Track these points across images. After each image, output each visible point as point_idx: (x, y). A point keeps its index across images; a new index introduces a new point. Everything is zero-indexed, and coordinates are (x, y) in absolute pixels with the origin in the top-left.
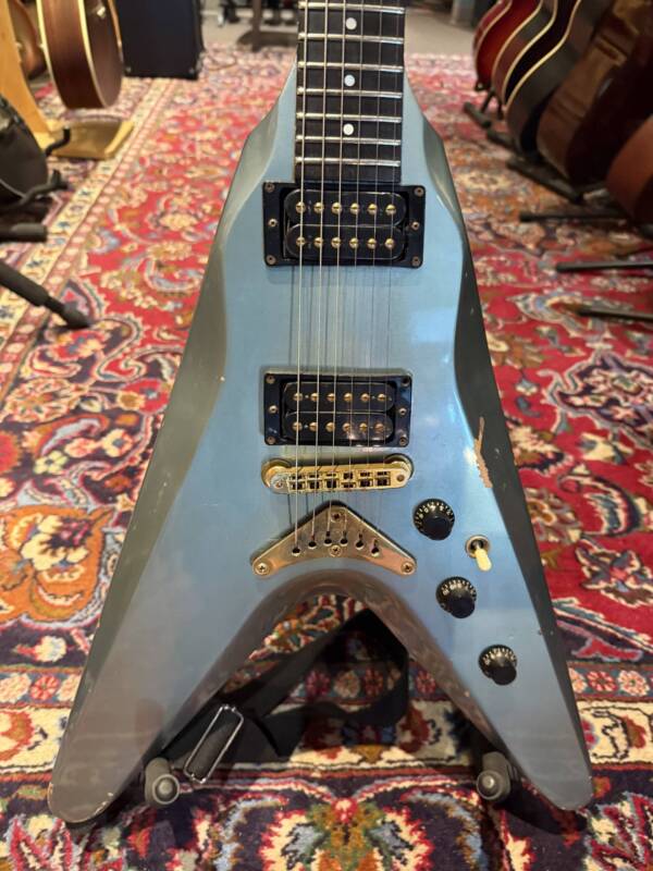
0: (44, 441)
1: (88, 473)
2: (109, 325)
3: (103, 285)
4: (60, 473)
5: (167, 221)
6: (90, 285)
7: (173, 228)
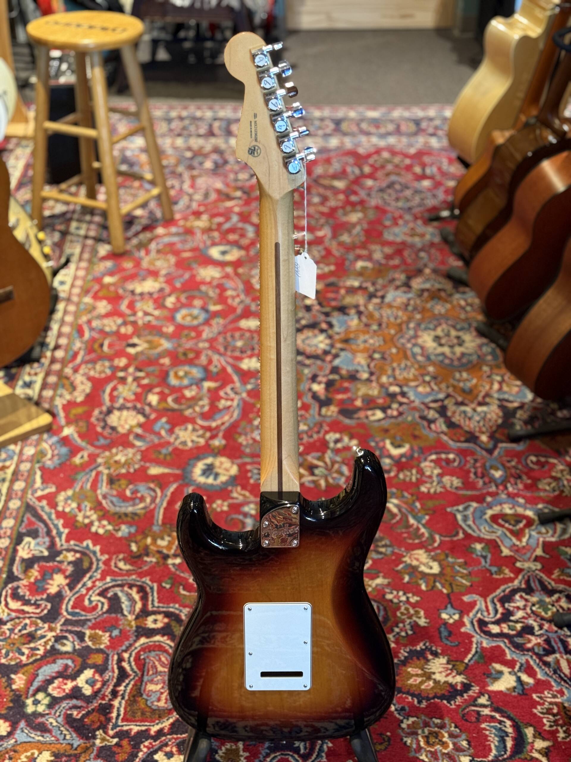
0: (30, 682)
1: (69, 712)
2: (71, 557)
3: (60, 509)
4: (47, 712)
5: (113, 419)
6: (47, 509)
7: (121, 430)
